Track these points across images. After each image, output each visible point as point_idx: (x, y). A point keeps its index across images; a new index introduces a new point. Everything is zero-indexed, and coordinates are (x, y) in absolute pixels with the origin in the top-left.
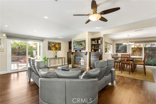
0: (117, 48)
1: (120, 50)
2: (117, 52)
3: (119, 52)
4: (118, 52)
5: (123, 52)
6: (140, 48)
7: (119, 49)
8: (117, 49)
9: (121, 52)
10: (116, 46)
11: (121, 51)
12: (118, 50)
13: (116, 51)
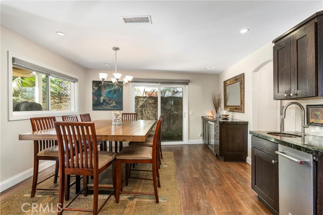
0: (97, 94)
1: (104, 100)
2: (95, 108)
3: (103, 106)
4: (99, 108)
5: (114, 107)
6: (154, 97)
7: (102, 98)
8: (96, 99)
9: (107, 107)
10: (93, 89)
11: (108, 103)
12: (98, 100)
13: (94, 105)
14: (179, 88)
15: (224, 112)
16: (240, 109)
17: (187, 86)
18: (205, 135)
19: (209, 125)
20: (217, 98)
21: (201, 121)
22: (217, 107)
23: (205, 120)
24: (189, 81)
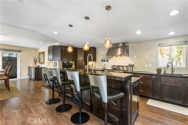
14: (15, 53)
15: (38, 64)
16: (43, 63)
17: (20, 53)
18: (29, 74)
19: (31, 70)
20: (36, 59)
21: (28, 68)
22: (35, 62)
23: (29, 68)
24: (21, 51)
